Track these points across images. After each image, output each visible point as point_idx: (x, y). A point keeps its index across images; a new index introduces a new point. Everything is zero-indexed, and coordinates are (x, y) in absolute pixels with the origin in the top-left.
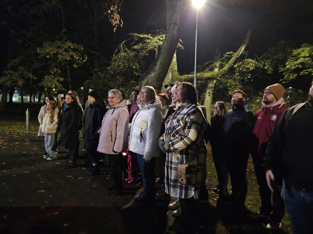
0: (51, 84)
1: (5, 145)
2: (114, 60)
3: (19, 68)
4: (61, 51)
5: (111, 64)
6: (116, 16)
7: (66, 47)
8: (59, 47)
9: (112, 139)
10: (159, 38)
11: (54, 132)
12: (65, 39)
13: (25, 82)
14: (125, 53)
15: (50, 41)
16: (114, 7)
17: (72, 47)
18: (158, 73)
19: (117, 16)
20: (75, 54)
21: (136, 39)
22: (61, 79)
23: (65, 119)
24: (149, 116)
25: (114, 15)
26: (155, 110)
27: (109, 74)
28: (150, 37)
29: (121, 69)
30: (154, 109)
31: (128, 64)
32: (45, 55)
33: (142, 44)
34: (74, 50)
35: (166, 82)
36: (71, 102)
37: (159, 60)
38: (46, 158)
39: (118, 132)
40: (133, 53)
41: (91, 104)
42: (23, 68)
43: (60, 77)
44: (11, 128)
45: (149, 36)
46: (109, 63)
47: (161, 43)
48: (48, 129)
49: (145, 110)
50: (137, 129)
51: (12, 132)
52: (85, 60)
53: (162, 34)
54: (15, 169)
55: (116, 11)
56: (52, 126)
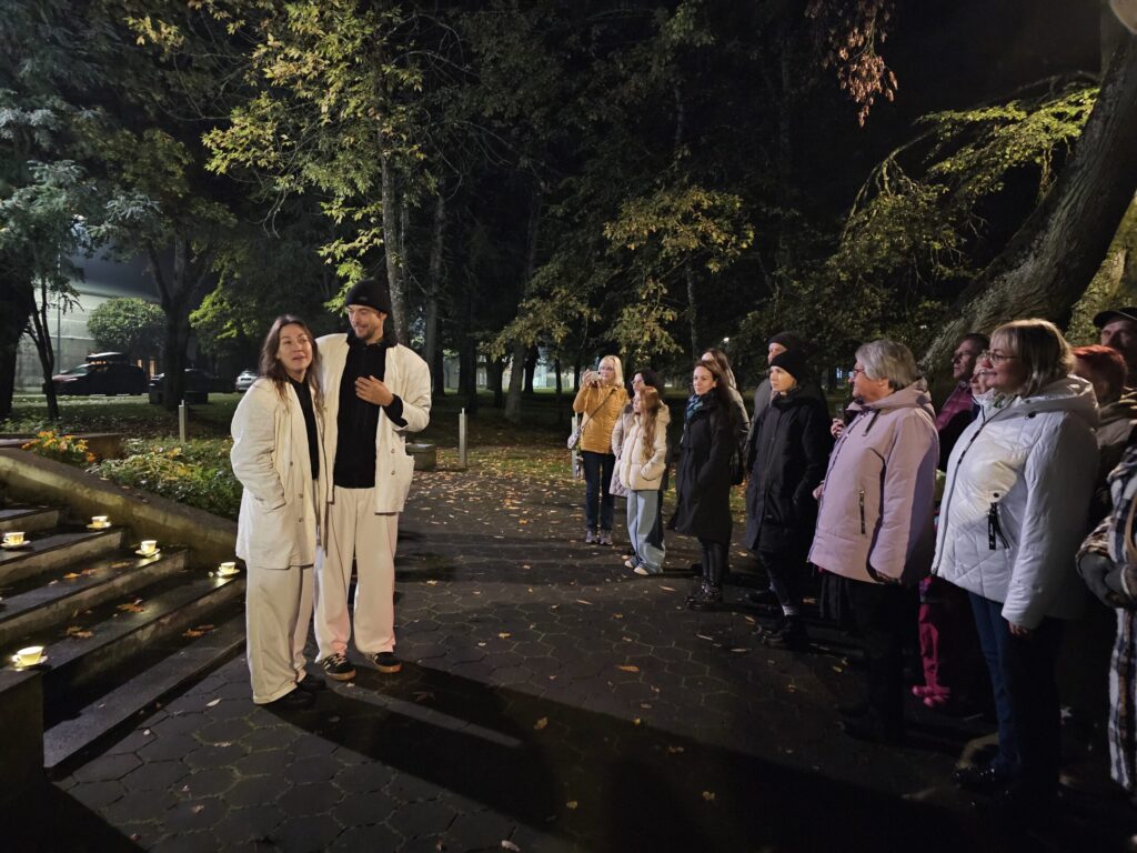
0: (639, 333)
1: (525, 515)
2: (853, 230)
3: (557, 290)
4: (672, 222)
5: (842, 245)
6: (869, 65)
7: (687, 206)
8: (666, 211)
9: (863, 524)
10: (1061, 110)
11: (656, 485)
12: (685, 180)
13: (570, 331)
14: (900, 197)
15: (639, 196)
16: (861, 32)
17: (705, 205)
18: (1054, 258)
19: (873, 63)
20: (713, 227)
21: (949, 134)
22: (669, 315)
23: (691, 446)
24: (1032, 447)
25: (861, 63)
26: (1065, 424)
27: (830, 284)
28: (1016, 113)
29: (882, 261)
30: (1058, 418)
31: (912, 237)
32: (624, 242)
33: (976, 148)
34: (711, 213)
35: (1096, 297)
36: (710, 391)
37: (1063, 204)
38: (630, 566)
39: (892, 502)
40: (934, 191)
41: (778, 397)
42: (566, 289)
43: (664, 310)
44: (534, 467)
45: (1011, 111)
46: (832, 243)
47: (1073, 130)
48: (638, 474)
49: (1013, 420)
50: (973, 494)
51: (537, 477)
52: (747, 243)
53: (1078, 89)
54: (554, 588)
55: (871, 46)
56: (648, 465)
